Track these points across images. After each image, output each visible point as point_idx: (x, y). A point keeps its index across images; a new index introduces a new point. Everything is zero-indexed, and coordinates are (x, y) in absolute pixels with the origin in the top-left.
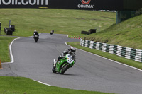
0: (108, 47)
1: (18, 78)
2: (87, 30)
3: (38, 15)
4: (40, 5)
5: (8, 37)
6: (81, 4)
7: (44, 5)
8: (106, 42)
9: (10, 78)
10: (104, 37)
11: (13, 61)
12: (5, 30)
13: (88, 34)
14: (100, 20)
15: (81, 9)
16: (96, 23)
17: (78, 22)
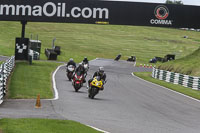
0: (191, 81)
1: (64, 122)
2: (163, 56)
3: (94, 33)
4: (98, 19)
5: (51, 62)
6: (155, 18)
7: (103, 19)
8: (189, 73)
9: (53, 121)
10: (186, 66)
11: (57, 97)
12: (46, 52)
13: (164, 61)
14: (181, 42)
15: (154, 25)
16: (175, 46)
17: (150, 44)
